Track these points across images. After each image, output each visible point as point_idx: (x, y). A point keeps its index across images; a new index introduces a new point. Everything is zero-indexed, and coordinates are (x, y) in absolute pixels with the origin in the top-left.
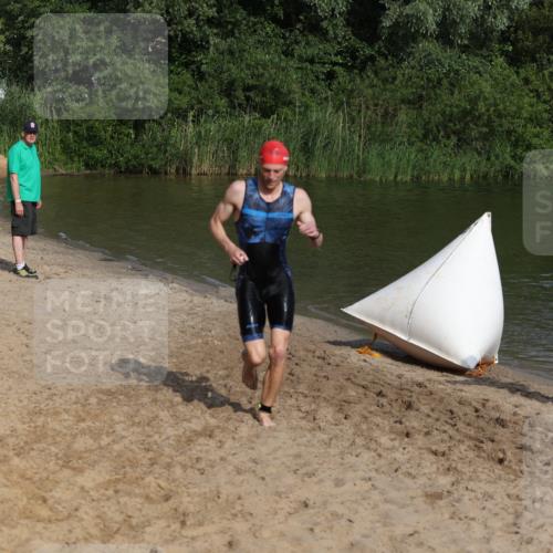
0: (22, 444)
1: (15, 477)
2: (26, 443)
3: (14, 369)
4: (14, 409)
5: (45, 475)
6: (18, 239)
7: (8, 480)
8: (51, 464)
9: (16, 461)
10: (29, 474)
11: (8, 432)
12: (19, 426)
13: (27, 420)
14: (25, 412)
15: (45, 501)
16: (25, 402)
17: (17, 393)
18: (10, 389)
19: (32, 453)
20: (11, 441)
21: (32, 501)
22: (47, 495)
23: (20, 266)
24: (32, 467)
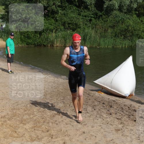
0: (10, 117)
1: (8, 126)
2: (11, 117)
3: (8, 98)
4: (8, 108)
5: (16, 125)
6: (9, 64)
7: (6, 127)
8: (18, 122)
9: (8, 122)
10: (12, 125)
11: (6, 114)
12: (9, 113)
13: (11, 111)
14: (11, 109)
15: (16, 132)
16: (11, 107)
17: (8, 104)
18: (7, 103)
19: (12, 120)
20: (7, 117)
21: (12, 132)
22: (17, 131)
23: (9, 71)
24: (12, 123)
